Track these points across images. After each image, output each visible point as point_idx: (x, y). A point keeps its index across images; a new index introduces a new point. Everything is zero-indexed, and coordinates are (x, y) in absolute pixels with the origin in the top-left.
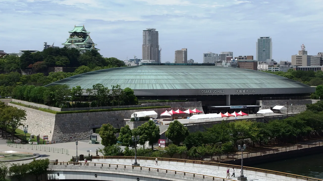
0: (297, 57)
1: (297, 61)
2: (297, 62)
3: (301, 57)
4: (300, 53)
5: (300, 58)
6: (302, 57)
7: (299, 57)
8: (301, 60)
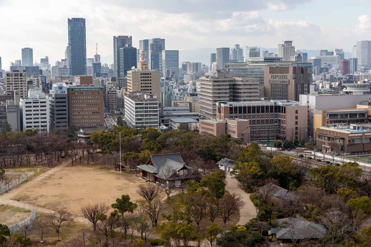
0: (141, 74)
1: (142, 82)
2: (141, 84)
3: (148, 74)
4: (144, 67)
5: (147, 76)
6: (150, 74)
7: (145, 74)
8: (149, 80)
